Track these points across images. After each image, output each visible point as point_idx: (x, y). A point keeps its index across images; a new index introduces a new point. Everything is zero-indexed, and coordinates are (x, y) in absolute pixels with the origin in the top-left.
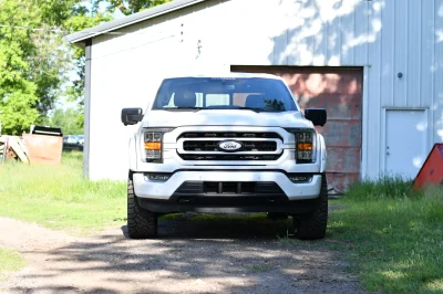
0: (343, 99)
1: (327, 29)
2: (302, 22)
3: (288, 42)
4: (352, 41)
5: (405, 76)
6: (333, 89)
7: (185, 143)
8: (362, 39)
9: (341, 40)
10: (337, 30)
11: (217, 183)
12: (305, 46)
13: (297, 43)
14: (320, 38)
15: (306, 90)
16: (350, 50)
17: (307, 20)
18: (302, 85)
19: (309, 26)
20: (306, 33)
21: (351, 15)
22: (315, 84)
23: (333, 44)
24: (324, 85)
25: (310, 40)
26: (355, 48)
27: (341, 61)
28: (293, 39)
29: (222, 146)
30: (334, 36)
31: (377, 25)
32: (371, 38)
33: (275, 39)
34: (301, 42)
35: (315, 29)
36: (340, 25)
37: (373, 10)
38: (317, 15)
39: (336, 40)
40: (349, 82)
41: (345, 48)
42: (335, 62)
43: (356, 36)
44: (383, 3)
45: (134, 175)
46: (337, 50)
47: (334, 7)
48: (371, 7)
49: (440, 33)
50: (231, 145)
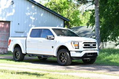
0: (5, 29)
4: (8, 14)
5: (20, 24)
6: (3, 26)
7: (84, 45)
9: (6, 14)
16: (8, 17)
21: (8, 8)
23: (4, 15)
26: (9, 16)
27: (6, 19)
31: (14, 11)
32: (13, 14)
36: (6, 10)
38: (0, 7)
39: (5, 14)
40: (6, 25)
41: (7, 16)
42: (4, 20)
44: (15, 6)
45: (70, 52)
46: (5, 16)
47: (4, 5)
48: (13, 6)
49: (27, 14)
50: (91, 45)
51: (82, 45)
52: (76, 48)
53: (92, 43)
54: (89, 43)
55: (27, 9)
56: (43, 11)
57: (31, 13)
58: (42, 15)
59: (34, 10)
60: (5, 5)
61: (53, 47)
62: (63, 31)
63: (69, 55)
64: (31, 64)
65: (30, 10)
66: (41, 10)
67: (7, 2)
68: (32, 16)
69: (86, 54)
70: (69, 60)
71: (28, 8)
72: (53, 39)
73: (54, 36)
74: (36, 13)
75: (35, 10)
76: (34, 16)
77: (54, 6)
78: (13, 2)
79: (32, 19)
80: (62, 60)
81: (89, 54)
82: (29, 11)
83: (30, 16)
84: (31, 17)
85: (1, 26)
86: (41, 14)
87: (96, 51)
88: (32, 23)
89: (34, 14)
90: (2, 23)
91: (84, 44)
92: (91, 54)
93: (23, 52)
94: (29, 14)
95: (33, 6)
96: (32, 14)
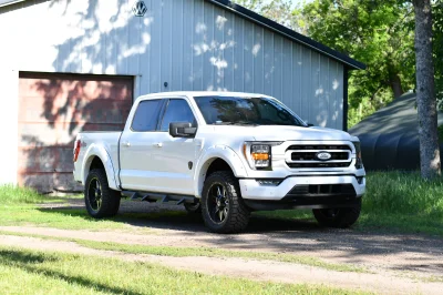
0: (115, 104)
1: (104, 39)
2: (83, 33)
3: (71, 50)
4: (126, 53)
5: (169, 85)
6: (107, 94)
7: (293, 154)
8: (134, 50)
9: (117, 51)
10: (114, 42)
11: (316, 186)
12: (85, 55)
13: (78, 52)
14: (98, 48)
15: (84, 95)
16: (124, 60)
17: (88, 31)
18: (80, 90)
19: (89, 37)
20: (87, 42)
21: (125, 28)
22: (92, 90)
23: (110, 54)
24: (99, 91)
25: (89, 50)
26: (129, 57)
27: (117, 69)
28: (75, 48)
29: (319, 156)
30: (111, 47)
31: (147, 38)
32: (142, 50)
33: (59, 47)
34: (82, 51)
35: (94, 39)
36: (116, 37)
37: (144, 25)
38: (96, 26)
39: (113, 50)
40: (121, 90)
41: (120, 58)
42: (111, 71)
43: (129, 47)
44: (152, 19)
45: (240, 181)
46: (113, 59)
47: (111, 20)
48: (141, 22)
49: (197, 48)
50: (325, 155)
51: (281, 156)
52: (259, 169)
53: (327, 147)
54: (315, 147)
55: (198, 31)
56: (261, 35)
57: (213, 44)
58: (256, 49)
59: (226, 33)
60: (114, 19)
61: (191, 165)
62: (240, 105)
63: (235, 195)
64: (128, 226)
65: (207, 32)
66: (252, 32)
67: (119, 7)
68: (216, 56)
69: (298, 190)
70: (235, 211)
71: (201, 27)
72: (192, 135)
73: (195, 125)
74: (232, 44)
75: (230, 32)
76: (225, 55)
77: (338, 15)
78: (142, 6)
79: (215, 67)
80: (218, 214)
81: (313, 188)
82: (205, 37)
83: (207, 55)
84: (213, 60)
85: (101, 95)
86: (251, 48)
87: (348, 180)
88: (219, 81)
89: (223, 46)
90: (104, 83)
91: (291, 151)
92: (324, 188)
93: (113, 185)
94: (205, 47)
95: (221, 19)
96: (218, 47)
